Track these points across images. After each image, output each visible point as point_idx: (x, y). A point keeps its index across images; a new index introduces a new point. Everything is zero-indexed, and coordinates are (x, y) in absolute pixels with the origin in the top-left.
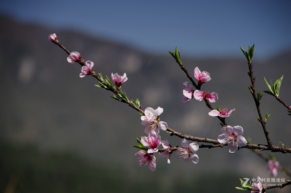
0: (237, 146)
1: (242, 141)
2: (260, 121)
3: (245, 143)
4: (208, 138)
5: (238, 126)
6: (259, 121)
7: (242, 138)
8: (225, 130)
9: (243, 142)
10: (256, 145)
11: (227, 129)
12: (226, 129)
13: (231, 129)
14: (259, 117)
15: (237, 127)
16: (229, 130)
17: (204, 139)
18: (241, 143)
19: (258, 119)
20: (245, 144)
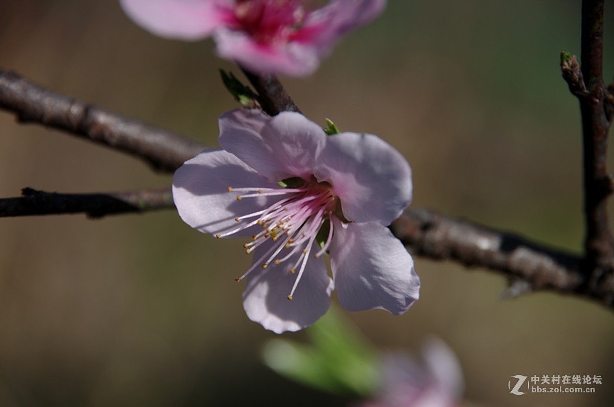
0: (327, 284)
1: (380, 274)
2: (574, 88)
3: (399, 296)
4: (109, 111)
5: (375, 142)
6: (565, 85)
7: (387, 249)
8: (258, 135)
9: (387, 284)
10: (486, 244)
11: (270, 133)
12: (263, 132)
13: (307, 142)
14: (574, 60)
15: (362, 143)
16: (287, 147)
17: (76, 110)
18: (365, 287)
19: (567, 75)
20: (395, 300)
